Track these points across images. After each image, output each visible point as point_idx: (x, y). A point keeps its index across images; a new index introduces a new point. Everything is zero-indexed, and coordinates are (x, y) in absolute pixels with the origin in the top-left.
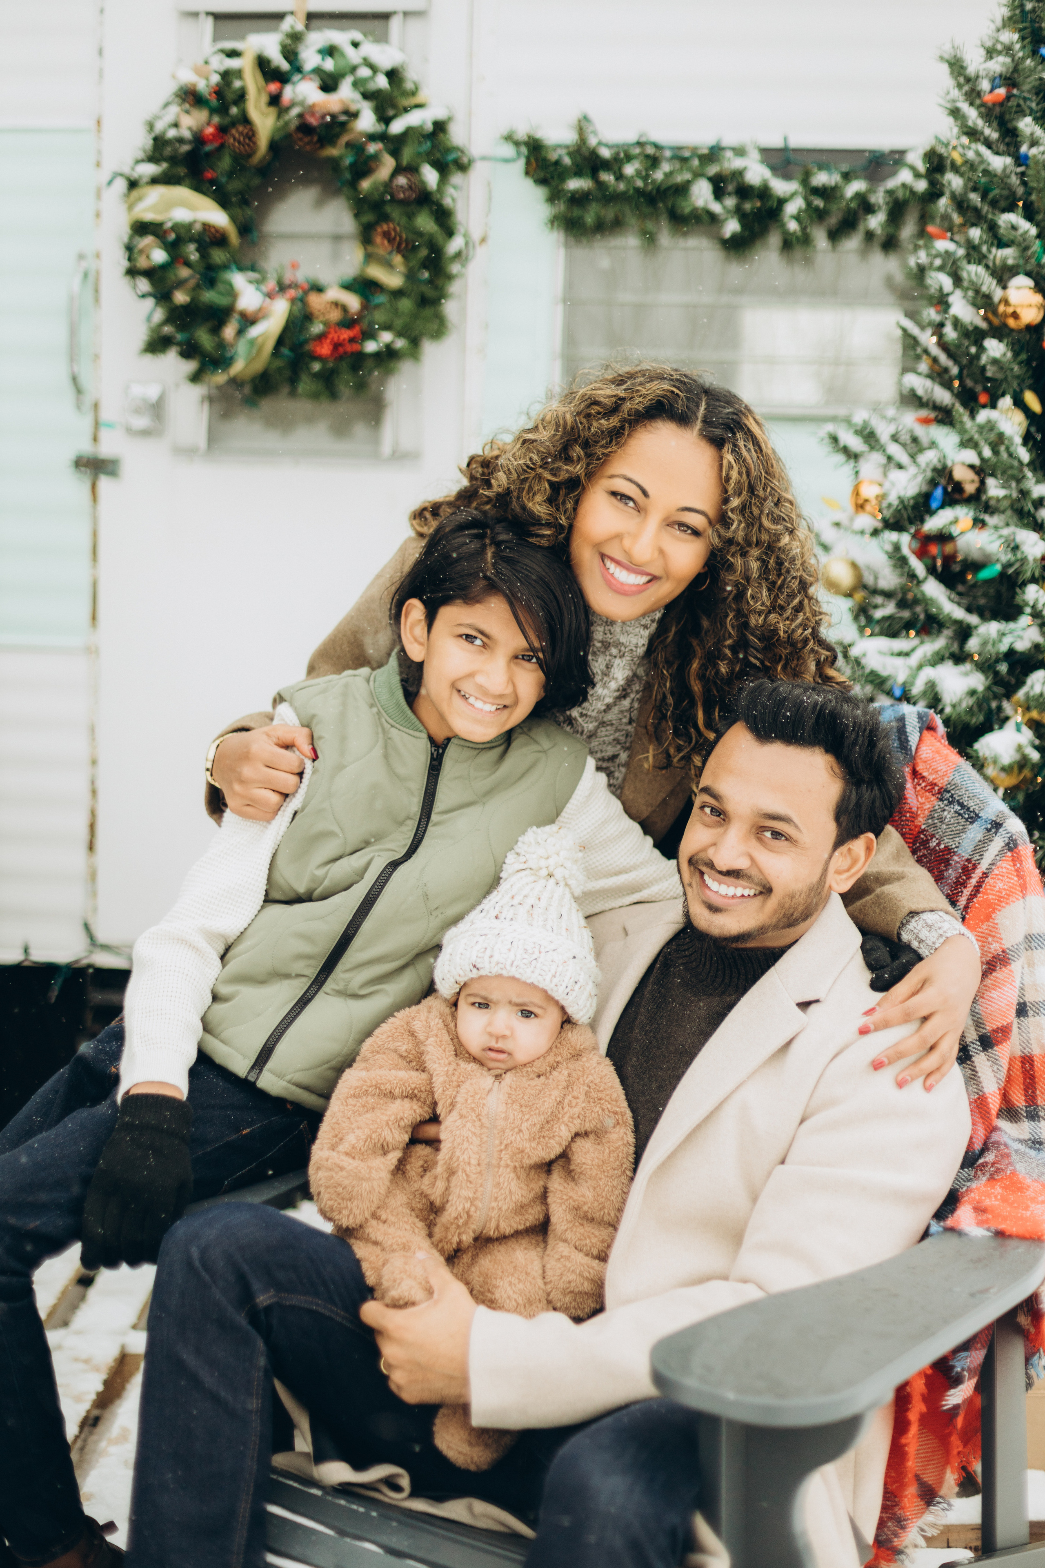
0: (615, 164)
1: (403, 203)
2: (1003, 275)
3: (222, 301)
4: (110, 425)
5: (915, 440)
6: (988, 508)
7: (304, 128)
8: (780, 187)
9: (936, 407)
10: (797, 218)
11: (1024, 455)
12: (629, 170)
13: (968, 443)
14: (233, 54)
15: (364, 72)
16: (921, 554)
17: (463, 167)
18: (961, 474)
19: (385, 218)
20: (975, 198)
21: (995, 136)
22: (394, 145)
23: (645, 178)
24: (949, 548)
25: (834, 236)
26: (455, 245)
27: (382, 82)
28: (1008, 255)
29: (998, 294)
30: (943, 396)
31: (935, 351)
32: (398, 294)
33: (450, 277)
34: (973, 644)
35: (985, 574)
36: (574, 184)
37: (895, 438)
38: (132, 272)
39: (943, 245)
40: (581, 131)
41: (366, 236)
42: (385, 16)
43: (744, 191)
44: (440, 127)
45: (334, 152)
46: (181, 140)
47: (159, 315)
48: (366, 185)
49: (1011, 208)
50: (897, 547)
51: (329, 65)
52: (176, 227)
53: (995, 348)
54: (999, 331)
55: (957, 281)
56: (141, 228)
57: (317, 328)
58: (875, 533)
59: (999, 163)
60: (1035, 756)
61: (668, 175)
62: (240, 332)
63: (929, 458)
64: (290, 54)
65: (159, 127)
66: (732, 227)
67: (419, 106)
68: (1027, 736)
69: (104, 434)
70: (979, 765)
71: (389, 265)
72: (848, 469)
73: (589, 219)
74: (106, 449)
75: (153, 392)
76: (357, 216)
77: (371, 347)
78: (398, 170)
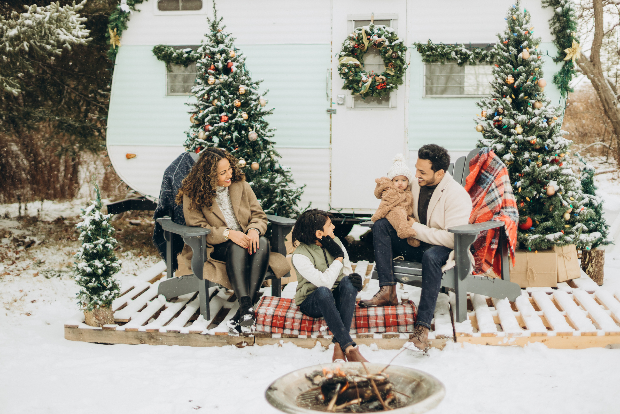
0: (436, 49)
1: (395, 58)
2: (507, 74)
3: (359, 79)
4: (334, 103)
5: (494, 103)
6: (505, 116)
7: (375, 44)
8: (469, 52)
9: (496, 97)
10: (472, 59)
11: (511, 106)
12: (439, 50)
13: (502, 104)
14: (360, 30)
15: (386, 33)
16: (494, 124)
17: (405, 50)
18: (500, 110)
19: (391, 62)
20: (502, 60)
21: (506, 49)
22: (392, 47)
23: (442, 51)
24: (500, 123)
25: (480, 61)
26: (404, 67)
27: (390, 35)
28: (507, 71)
29: (506, 77)
30: (498, 95)
31: (496, 87)
32: (393, 76)
33: (403, 72)
34: (503, 140)
35: (505, 127)
36: (427, 53)
37: (490, 103)
38: (340, 74)
39: (497, 69)
40: (429, 42)
41: (386, 65)
42: (390, 20)
43: (462, 54)
44: (401, 43)
45: (380, 49)
46: (351, 47)
47: (346, 82)
48: (386, 55)
49: (508, 63)
50: (489, 123)
51: (380, 32)
52: (350, 64)
53: (505, 88)
54: (506, 84)
55: (499, 76)
56: (343, 65)
57: (378, 83)
58: (486, 120)
59: (506, 54)
60: (514, 159)
61: (446, 51)
62: (362, 85)
63: (495, 107)
64: (372, 30)
65: (346, 45)
66: (459, 61)
67: (397, 39)
68: (512, 155)
69: (333, 105)
70: (504, 161)
71: (391, 71)
72: (481, 109)
73: (431, 60)
74: (333, 108)
75: (343, 96)
76: (384, 61)
77: (388, 87)
78: (393, 52)
